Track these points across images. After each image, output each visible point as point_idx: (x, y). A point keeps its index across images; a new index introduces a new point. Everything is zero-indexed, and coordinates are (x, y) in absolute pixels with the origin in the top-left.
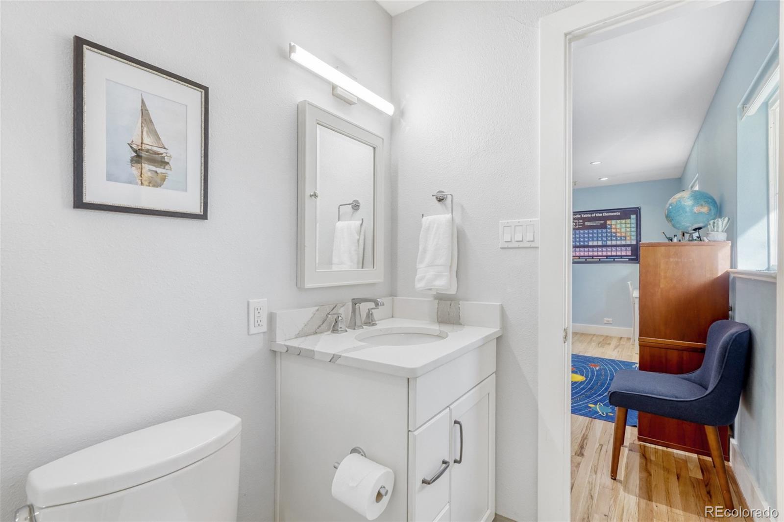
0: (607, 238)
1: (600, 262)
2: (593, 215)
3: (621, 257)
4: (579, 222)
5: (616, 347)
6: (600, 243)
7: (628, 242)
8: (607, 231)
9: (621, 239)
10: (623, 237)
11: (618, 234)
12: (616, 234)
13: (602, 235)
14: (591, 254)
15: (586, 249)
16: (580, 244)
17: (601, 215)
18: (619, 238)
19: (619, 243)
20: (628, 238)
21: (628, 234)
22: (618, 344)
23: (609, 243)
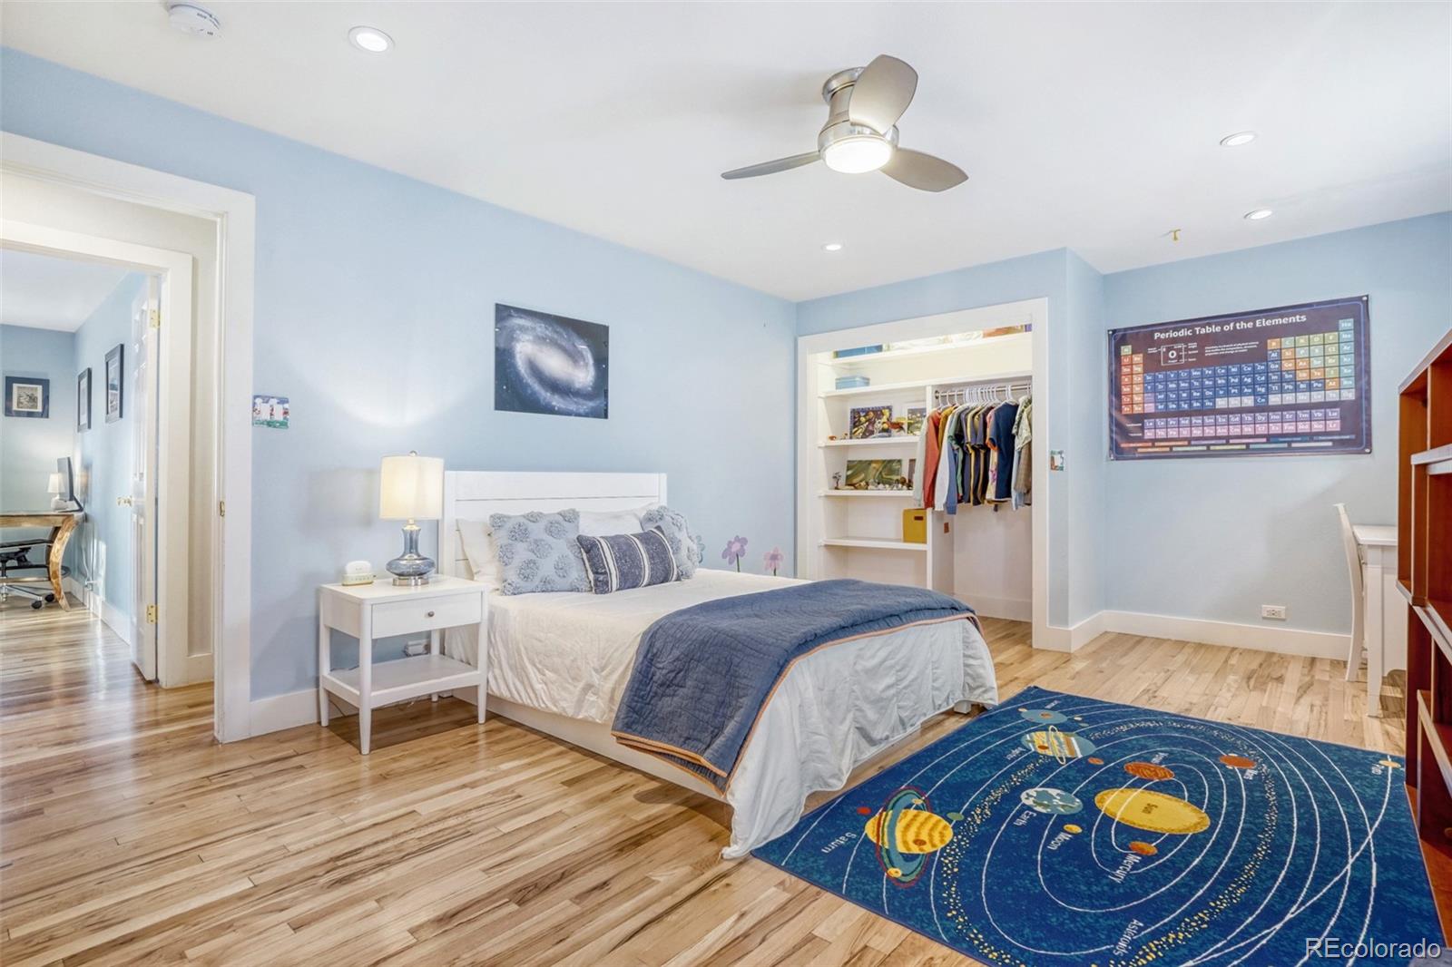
0: (1267, 389)
1: (1248, 451)
2: (1226, 328)
3: (1311, 436)
4: (1187, 349)
5: (1304, 689)
6: (1248, 401)
7: (1332, 396)
8: (1267, 366)
9: (1310, 388)
10: (1317, 381)
11: (1302, 375)
12: (1295, 376)
13: (1254, 379)
14: (1222, 431)
15: (1209, 420)
16: (1190, 405)
17: (1250, 325)
18: (1302, 386)
19: (1303, 398)
20: (1331, 384)
21: (1332, 373)
22: (1307, 679)
23: (1274, 400)
